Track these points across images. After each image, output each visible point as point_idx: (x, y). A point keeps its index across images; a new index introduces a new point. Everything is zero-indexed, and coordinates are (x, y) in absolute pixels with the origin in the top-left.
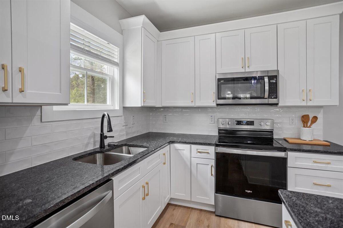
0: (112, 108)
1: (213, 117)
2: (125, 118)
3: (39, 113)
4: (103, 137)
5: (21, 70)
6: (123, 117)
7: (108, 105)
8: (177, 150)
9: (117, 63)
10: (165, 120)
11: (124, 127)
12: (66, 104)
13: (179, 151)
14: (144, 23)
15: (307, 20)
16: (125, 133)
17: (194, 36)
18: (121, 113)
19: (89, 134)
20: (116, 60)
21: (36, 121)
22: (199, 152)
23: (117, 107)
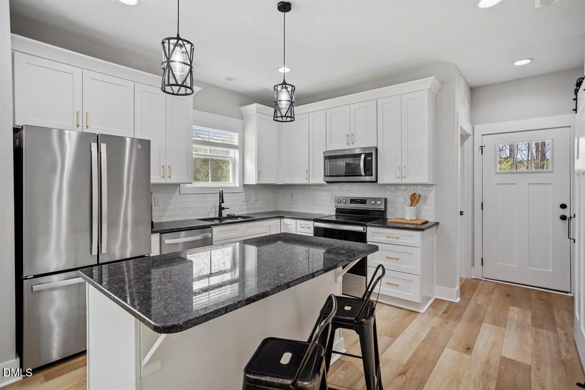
0: (233, 185)
1: (333, 195)
2: (246, 195)
3: (178, 189)
4: (221, 209)
5: (169, 167)
6: (244, 193)
7: (230, 183)
8: (286, 224)
9: (237, 146)
10: (292, 198)
11: (245, 203)
12: (191, 183)
13: (288, 226)
14: (257, 109)
15: (402, 95)
16: (246, 207)
17: (309, 113)
18: (242, 190)
19: (211, 205)
20: (236, 144)
21: (177, 193)
22: (303, 227)
23: (237, 185)
